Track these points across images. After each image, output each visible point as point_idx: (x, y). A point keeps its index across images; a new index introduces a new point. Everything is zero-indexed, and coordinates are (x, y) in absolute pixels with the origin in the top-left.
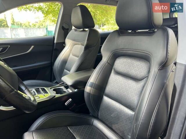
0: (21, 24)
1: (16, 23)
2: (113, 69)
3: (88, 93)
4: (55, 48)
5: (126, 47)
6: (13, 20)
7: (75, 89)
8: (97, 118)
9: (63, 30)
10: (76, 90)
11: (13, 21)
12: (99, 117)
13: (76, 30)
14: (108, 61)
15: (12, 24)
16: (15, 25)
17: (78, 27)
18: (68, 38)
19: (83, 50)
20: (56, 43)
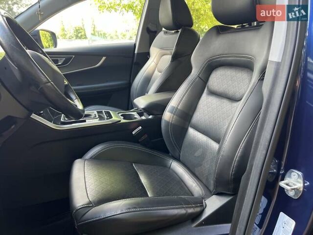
0: (105, 34)
1: (98, 33)
2: (206, 88)
3: (166, 121)
4: (135, 61)
5: (226, 52)
6: (94, 28)
7: (149, 115)
8: (178, 160)
9: (149, 33)
10: (150, 117)
11: (94, 30)
12: (181, 159)
13: (166, 32)
14: (199, 74)
15: (92, 34)
16: (96, 36)
17: (169, 28)
18: (154, 46)
19: (170, 60)
20: (137, 53)
